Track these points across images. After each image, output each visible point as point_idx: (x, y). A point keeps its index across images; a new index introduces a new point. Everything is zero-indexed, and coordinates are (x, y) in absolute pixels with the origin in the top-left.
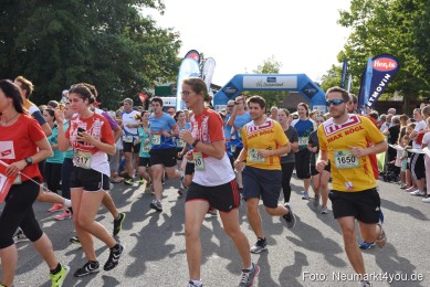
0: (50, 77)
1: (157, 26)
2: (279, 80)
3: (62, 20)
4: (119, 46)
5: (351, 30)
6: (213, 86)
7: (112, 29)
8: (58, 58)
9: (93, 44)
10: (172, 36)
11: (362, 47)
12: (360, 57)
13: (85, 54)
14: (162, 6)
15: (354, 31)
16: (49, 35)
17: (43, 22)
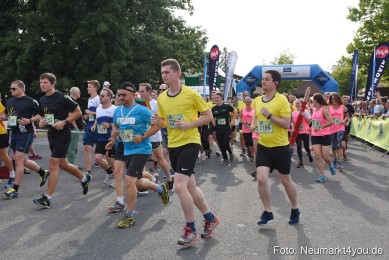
0: (98, 70)
1: (187, 25)
2: (294, 70)
3: (107, 22)
4: (154, 43)
5: (359, 24)
6: (235, 76)
7: (149, 29)
8: (104, 55)
9: (133, 42)
10: (200, 33)
11: (370, 39)
12: (368, 48)
13: (127, 50)
14: (192, 8)
15: (362, 25)
16: (97, 35)
17: (92, 24)
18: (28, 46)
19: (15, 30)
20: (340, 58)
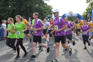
0: (27, 15)
2: (73, 15)
3: (29, 4)
4: (40, 9)
5: (89, 4)
7: (39, 5)
8: (29, 12)
9: (35, 9)
10: (51, 6)
11: (91, 7)
12: (90, 9)
13: (34, 10)
14: (49, 0)
16: (27, 7)
17: (26, 4)
18: (12, 10)
19: (9, 6)
20: (84, 12)
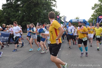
1: (55, 10)
2: (79, 20)
3: (38, 10)
5: (94, 10)
7: (47, 11)
8: (37, 17)
9: (44, 14)
10: (58, 12)
11: (96, 14)
12: (96, 16)
13: (42, 16)
14: (57, 7)
15: (95, 11)
16: (36, 12)
17: (35, 10)
18: (21, 15)
19: (19, 12)
20: (90, 18)
